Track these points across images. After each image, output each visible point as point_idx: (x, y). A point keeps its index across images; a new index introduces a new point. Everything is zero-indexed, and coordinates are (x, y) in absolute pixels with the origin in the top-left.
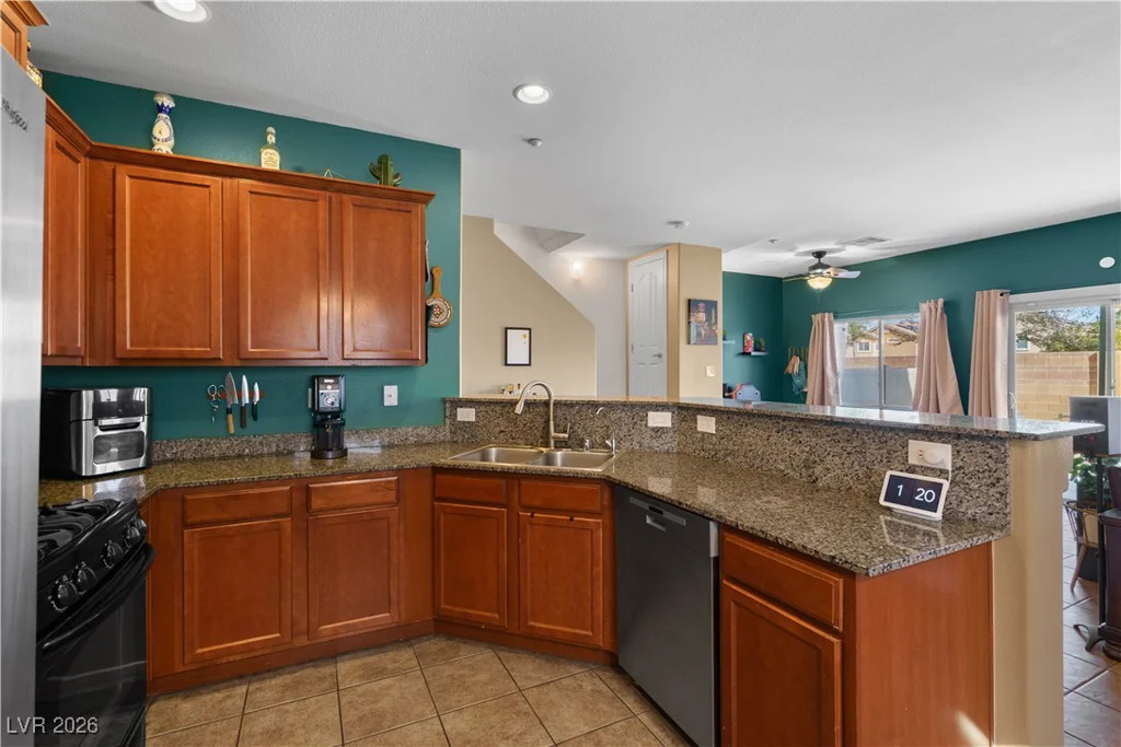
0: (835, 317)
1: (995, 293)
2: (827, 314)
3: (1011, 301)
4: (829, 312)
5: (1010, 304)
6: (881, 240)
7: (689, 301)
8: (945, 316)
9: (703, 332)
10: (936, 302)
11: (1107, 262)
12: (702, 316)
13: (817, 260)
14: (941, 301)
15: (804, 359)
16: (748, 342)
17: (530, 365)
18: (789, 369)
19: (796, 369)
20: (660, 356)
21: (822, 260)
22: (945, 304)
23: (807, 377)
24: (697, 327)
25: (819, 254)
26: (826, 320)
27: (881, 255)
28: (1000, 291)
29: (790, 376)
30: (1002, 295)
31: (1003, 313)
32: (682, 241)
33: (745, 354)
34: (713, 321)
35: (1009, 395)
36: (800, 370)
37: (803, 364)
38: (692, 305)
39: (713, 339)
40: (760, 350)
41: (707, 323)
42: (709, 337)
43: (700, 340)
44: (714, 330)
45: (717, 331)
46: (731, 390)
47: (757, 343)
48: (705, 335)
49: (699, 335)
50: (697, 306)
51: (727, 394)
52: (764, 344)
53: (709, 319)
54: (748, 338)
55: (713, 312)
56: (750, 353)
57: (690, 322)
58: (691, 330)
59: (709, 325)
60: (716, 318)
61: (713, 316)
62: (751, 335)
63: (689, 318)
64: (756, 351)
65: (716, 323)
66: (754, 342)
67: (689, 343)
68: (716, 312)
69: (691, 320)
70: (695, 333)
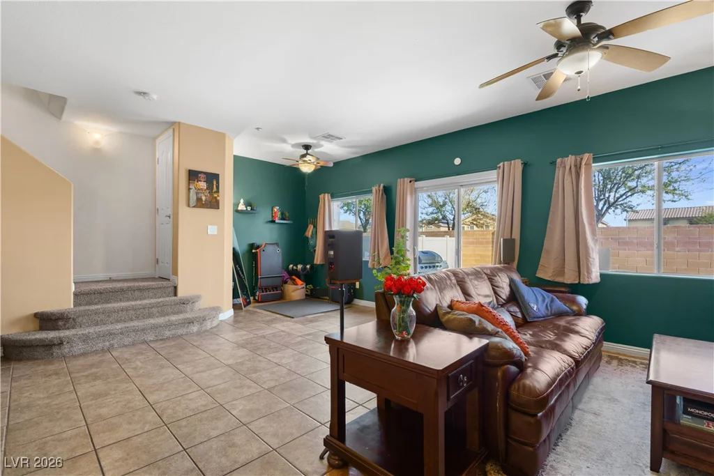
0: (333, 197)
1: (407, 180)
2: (326, 194)
3: (416, 186)
4: (328, 193)
5: (415, 189)
6: (340, 139)
7: (189, 170)
8: (385, 196)
9: (204, 198)
10: (380, 186)
11: (457, 161)
12: (203, 185)
13: (305, 152)
14: (382, 185)
15: (315, 227)
16: (275, 213)
18: (306, 234)
19: (310, 234)
20: (169, 217)
21: (309, 151)
22: (384, 187)
24: (197, 193)
25: (307, 147)
26: (326, 199)
27: (356, 153)
28: (409, 180)
29: (307, 239)
30: (410, 182)
31: (411, 194)
32: (181, 121)
33: (273, 222)
34: (215, 189)
35: (414, 249)
36: (312, 234)
37: (315, 229)
38: (193, 175)
39: (214, 204)
40: (284, 220)
41: (208, 191)
42: (210, 202)
43: (200, 204)
44: (216, 197)
45: (218, 198)
46: (258, 247)
47: (282, 214)
48: (206, 200)
49: (199, 200)
50: (198, 176)
51: (253, 251)
52: (287, 215)
53: (210, 187)
54: (275, 210)
55: (215, 183)
56: (277, 221)
57: (189, 189)
58: (191, 195)
59: (211, 193)
60: (218, 187)
61: (215, 186)
62: (278, 208)
63: (189, 185)
64: (281, 219)
65: (218, 191)
66: (279, 213)
67: (189, 206)
68: (218, 183)
69: (191, 187)
70: (195, 198)
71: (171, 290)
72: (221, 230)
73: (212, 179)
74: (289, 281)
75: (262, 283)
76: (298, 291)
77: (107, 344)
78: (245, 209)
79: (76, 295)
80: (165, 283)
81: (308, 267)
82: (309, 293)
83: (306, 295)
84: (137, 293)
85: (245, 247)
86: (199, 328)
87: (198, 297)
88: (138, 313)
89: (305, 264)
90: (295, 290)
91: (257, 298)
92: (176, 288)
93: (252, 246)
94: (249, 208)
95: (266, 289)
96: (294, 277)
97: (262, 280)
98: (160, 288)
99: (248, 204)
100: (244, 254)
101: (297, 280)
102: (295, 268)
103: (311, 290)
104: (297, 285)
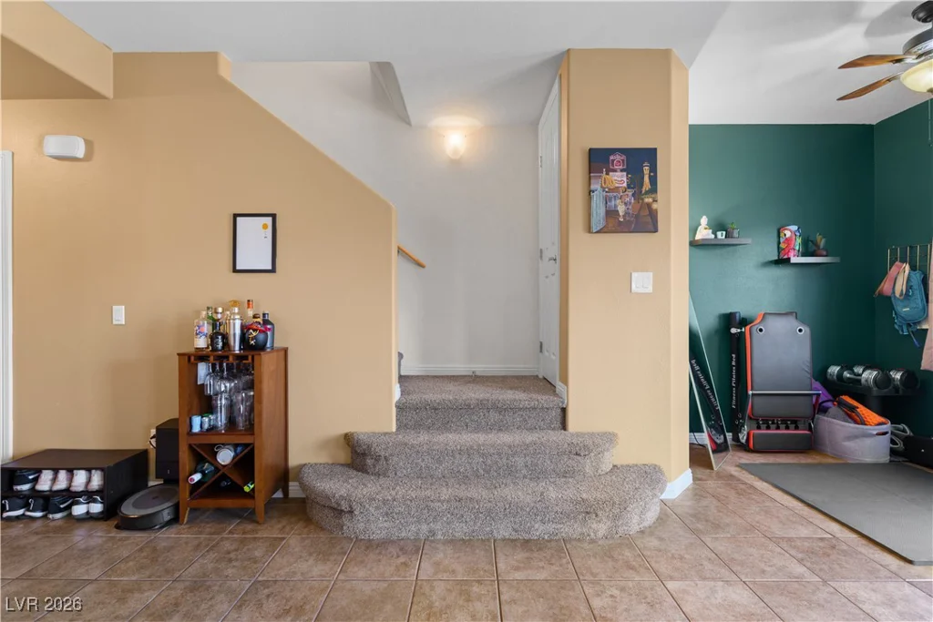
7: (591, 150)
9: (621, 209)
12: (619, 178)
16: (788, 240)
17: (273, 270)
18: (885, 287)
19: (900, 286)
20: (556, 260)
23: (927, 301)
24: (607, 200)
29: (888, 301)
33: (782, 262)
34: (647, 185)
36: (909, 287)
37: (917, 277)
38: (598, 160)
39: (645, 221)
40: (813, 254)
41: (630, 192)
42: (637, 217)
43: (614, 224)
44: (649, 205)
45: (655, 206)
46: (744, 322)
47: (805, 243)
48: (626, 213)
49: (611, 213)
50: (607, 160)
51: (733, 330)
52: (822, 243)
53: (635, 184)
54: (788, 234)
55: (646, 170)
56: (794, 260)
57: (590, 192)
58: (593, 205)
59: (638, 195)
60: (653, 180)
61: (646, 179)
62: (794, 228)
63: (590, 184)
64: (804, 255)
65: (654, 190)
66: (799, 240)
67: (589, 230)
68: (654, 169)
69: (593, 187)
70: (602, 211)
71: (556, 413)
72: (662, 283)
73: (641, 162)
74: (834, 409)
75: (756, 406)
76: (868, 441)
77: (424, 527)
78: (713, 236)
79: (401, 408)
80: (544, 399)
81: (897, 376)
82: (900, 446)
83: (893, 452)
84: (494, 416)
85: (711, 321)
86: (610, 528)
87: (610, 438)
88: (489, 462)
89: (884, 368)
90: (856, 437)
91: (743, 440)
92: (564, 410)
93: (728, 320)
94: (721, 235)
95: (767, 422)
96: (847, 399)
97: (756, 399)
98: (534, 408)
99: (717, 226)
100: (708, 339)
101: (862, 410)
102: (847, 374)
103: (906, 440)
104: (863, 423)
